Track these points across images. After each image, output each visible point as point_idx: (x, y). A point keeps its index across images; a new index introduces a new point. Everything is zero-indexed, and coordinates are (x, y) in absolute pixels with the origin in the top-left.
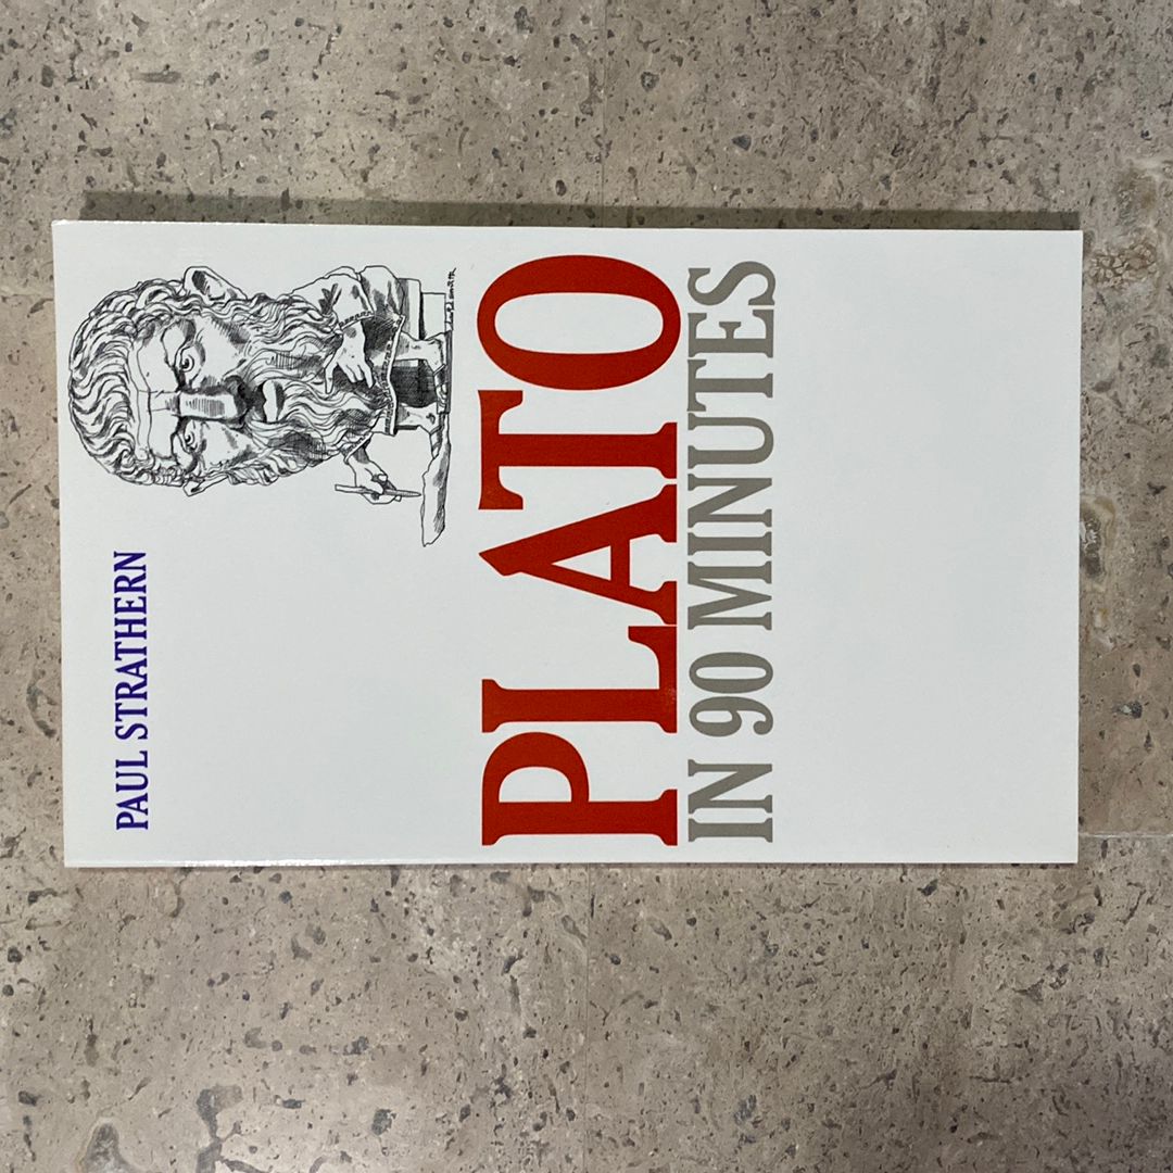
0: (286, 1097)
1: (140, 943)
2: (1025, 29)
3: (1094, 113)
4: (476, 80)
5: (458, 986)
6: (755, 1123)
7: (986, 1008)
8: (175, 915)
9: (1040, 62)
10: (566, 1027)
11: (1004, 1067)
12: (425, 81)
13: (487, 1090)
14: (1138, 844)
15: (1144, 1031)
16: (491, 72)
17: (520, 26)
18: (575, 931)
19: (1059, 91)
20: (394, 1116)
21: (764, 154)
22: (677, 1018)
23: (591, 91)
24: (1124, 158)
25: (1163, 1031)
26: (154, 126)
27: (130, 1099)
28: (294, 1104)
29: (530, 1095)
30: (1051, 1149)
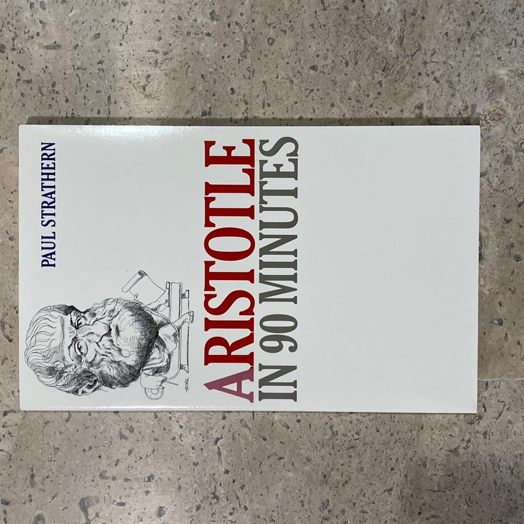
0: (119, 501)
1: (52, 433)
2: (443, 11)
3: (475, 49)
4: (193, 44)
5: (193, 451)
6: (329, 511)
7: (434, 458)
8: (67, 420)
9: (450, 26)
10: (243, 469)
11: (442, 485)
12: (170, 45)
13: (208, 497)
14: (502, 383)
15: (507, 468)
16: (199, 40)
17: (212, 18)
18: (246, 426)
19: (459, 40)
20: (167, 509)
21: (324, 73)
22: (293, 465)
23: (245, 47)
24: (490, 69)
25: (515, 468)
26: (51, 69)
27: (50, 502)
28: (123, 504)
29: (227, 500)
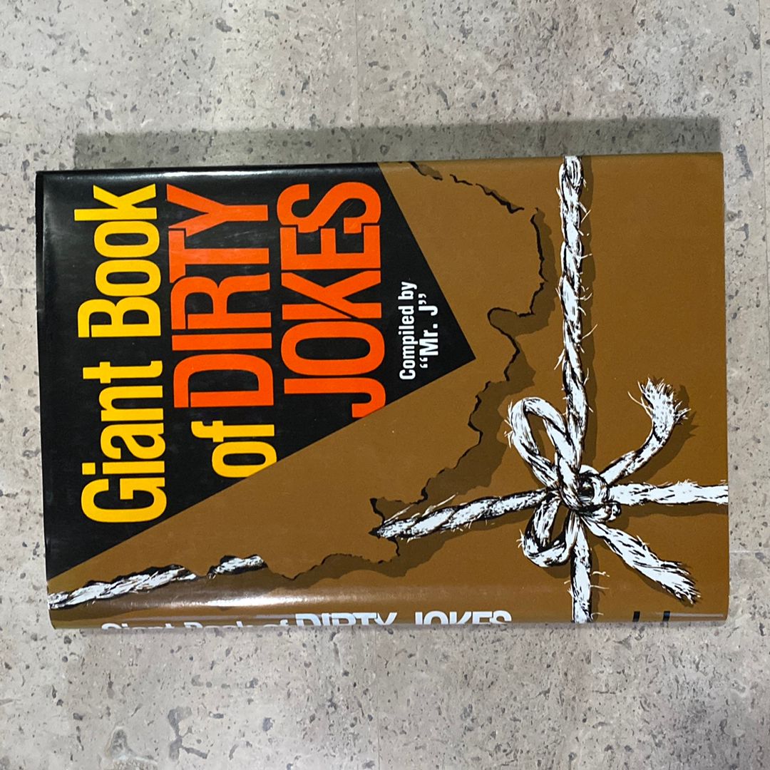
30: (640, 730)
